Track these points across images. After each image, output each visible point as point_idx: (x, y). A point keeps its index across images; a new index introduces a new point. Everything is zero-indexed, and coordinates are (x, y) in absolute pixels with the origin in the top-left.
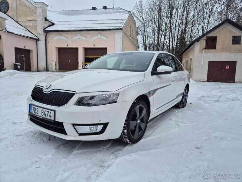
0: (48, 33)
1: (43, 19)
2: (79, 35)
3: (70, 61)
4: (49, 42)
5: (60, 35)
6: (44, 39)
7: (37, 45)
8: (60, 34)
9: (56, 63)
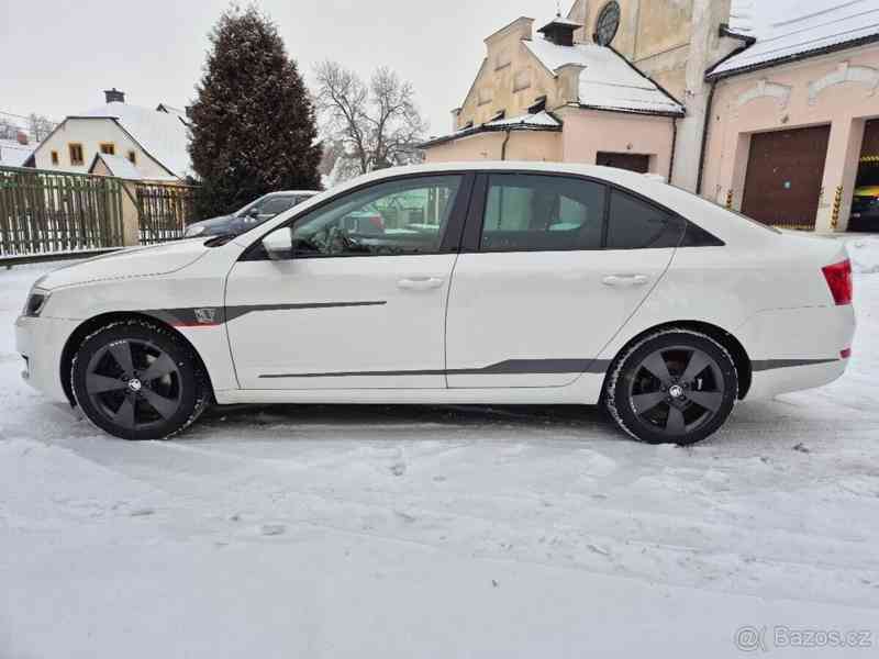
0: (720, 83)
1: (710, 32)
2: (846, 64)
3: (787, 185)
4: (718, 118)
5: (761, 84)
6: (704, 107)
7: (675, 133)
8: (761, 79)
9: (730, 197)
